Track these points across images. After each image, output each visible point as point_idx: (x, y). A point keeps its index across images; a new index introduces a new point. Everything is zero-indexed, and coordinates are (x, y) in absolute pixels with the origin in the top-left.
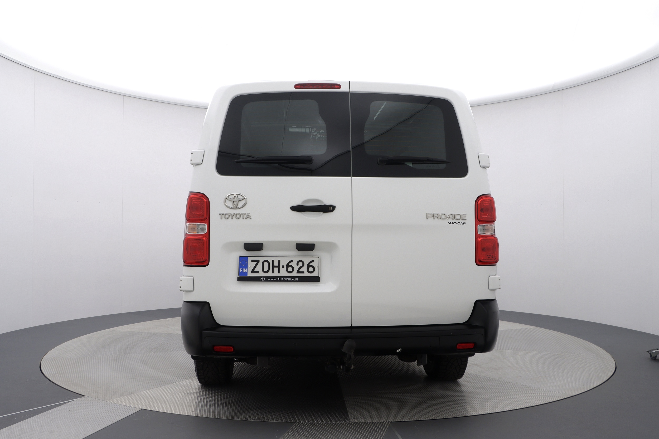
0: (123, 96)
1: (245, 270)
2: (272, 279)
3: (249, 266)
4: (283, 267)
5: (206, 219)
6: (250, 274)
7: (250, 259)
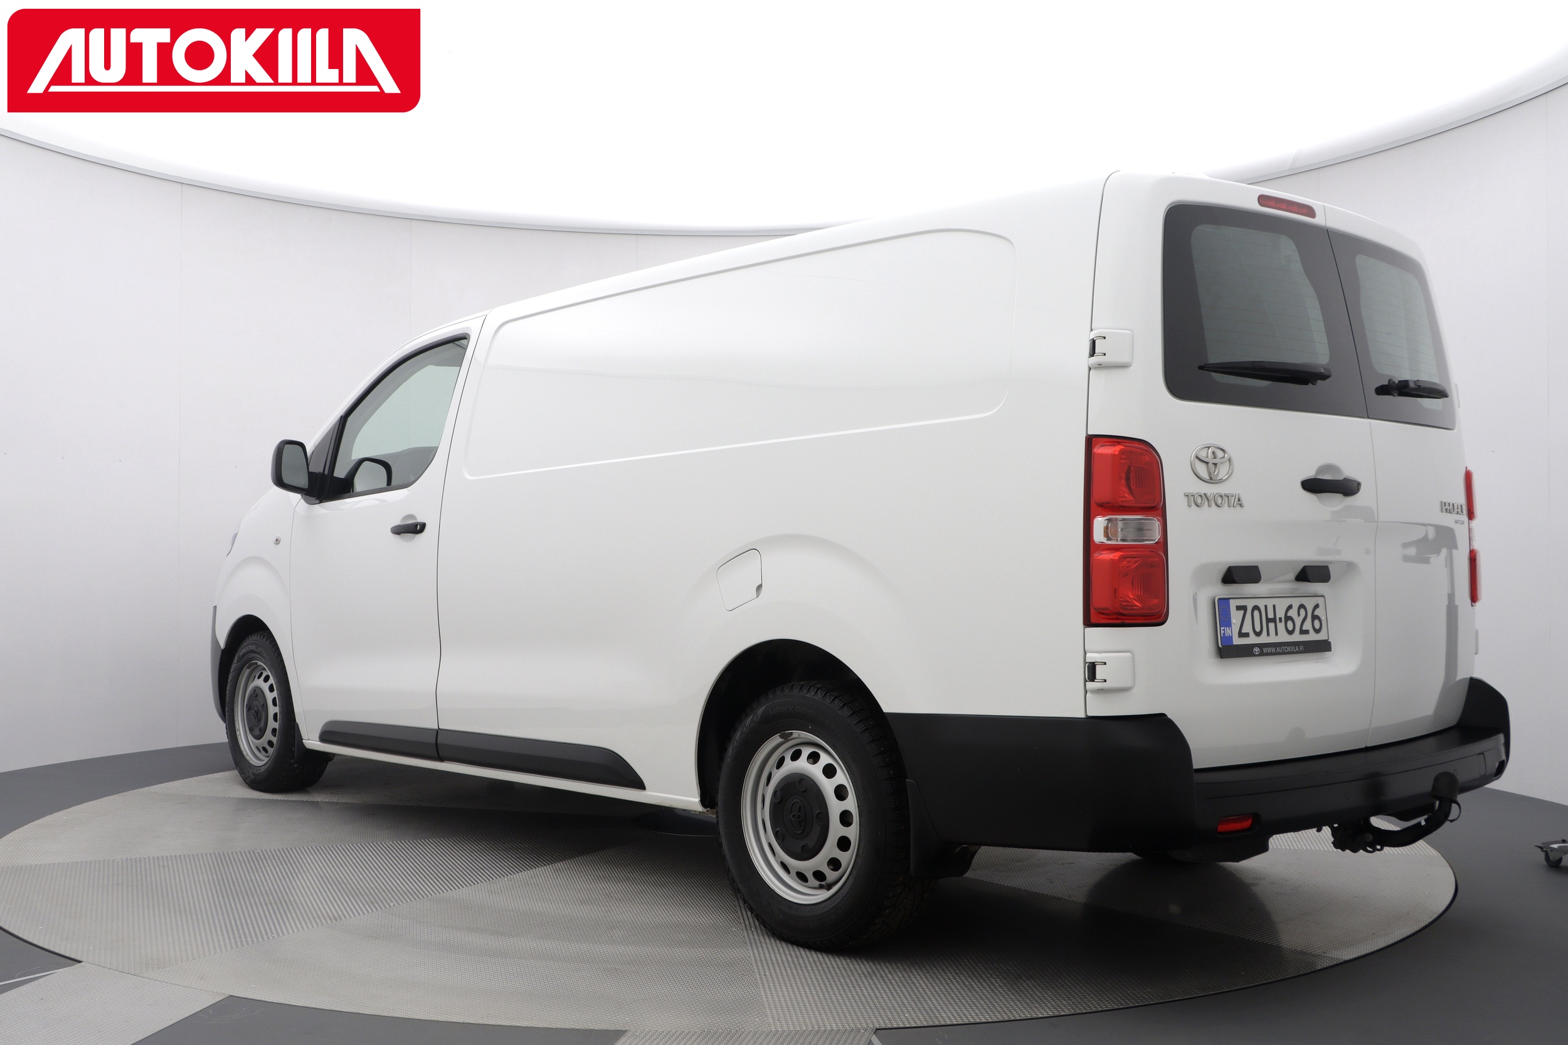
0: (180, 185)
1: (1228, 631)
2: (1269, 650)
3: (1234, 621)
4: (1280, 619)
5: (1156, 507)
6: (1237, 641)
7: (1233, 604)
